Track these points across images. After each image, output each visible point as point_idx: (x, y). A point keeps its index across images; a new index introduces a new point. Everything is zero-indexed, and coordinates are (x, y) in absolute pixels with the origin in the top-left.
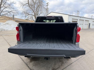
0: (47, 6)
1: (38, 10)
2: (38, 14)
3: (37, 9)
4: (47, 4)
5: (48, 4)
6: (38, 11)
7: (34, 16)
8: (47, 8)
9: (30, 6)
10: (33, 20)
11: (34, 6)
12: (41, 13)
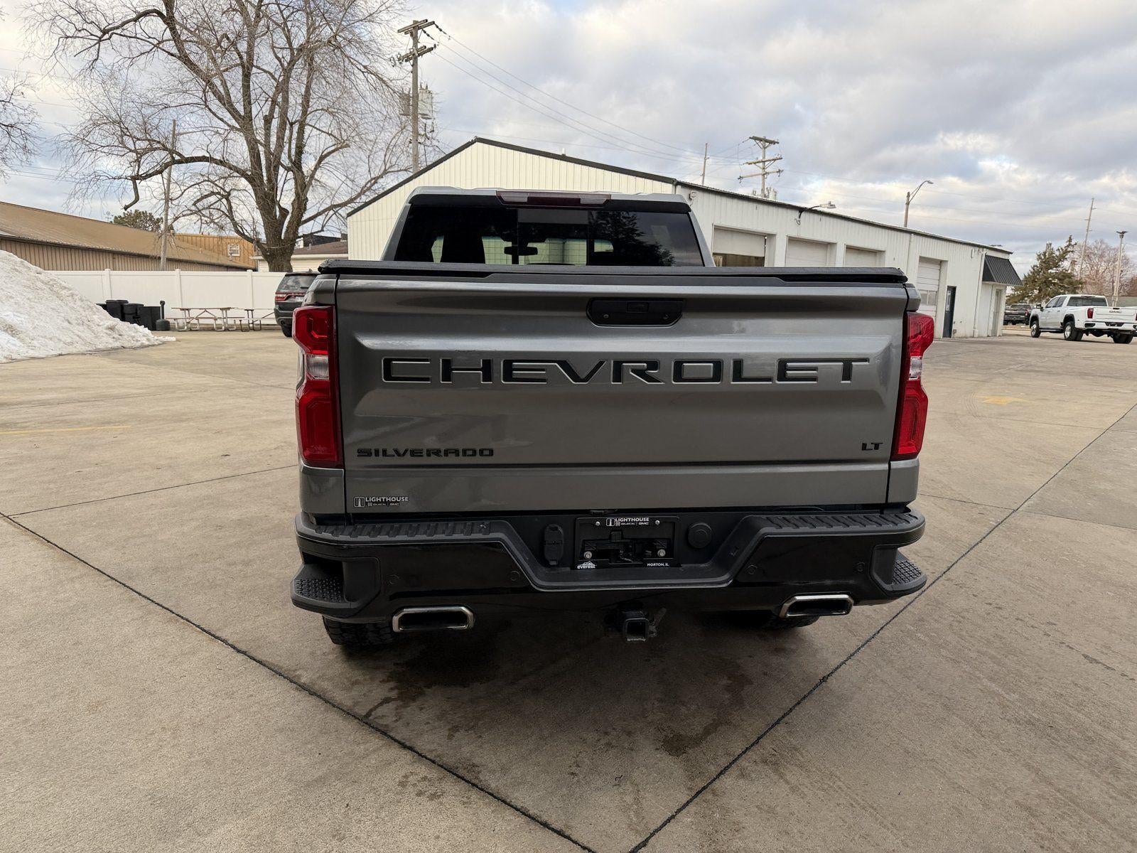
0: (413, 57)
1: (295, 100)
2: (300, 150)
3: (282, 88)
4: (405, 31)
5: (424, 41)
6: (294, 114)
7: (254, 179)
8: (408, 88)
9: (193, 50)
10: (230, 233)
11: (243, 47)
12: (341, 145)
